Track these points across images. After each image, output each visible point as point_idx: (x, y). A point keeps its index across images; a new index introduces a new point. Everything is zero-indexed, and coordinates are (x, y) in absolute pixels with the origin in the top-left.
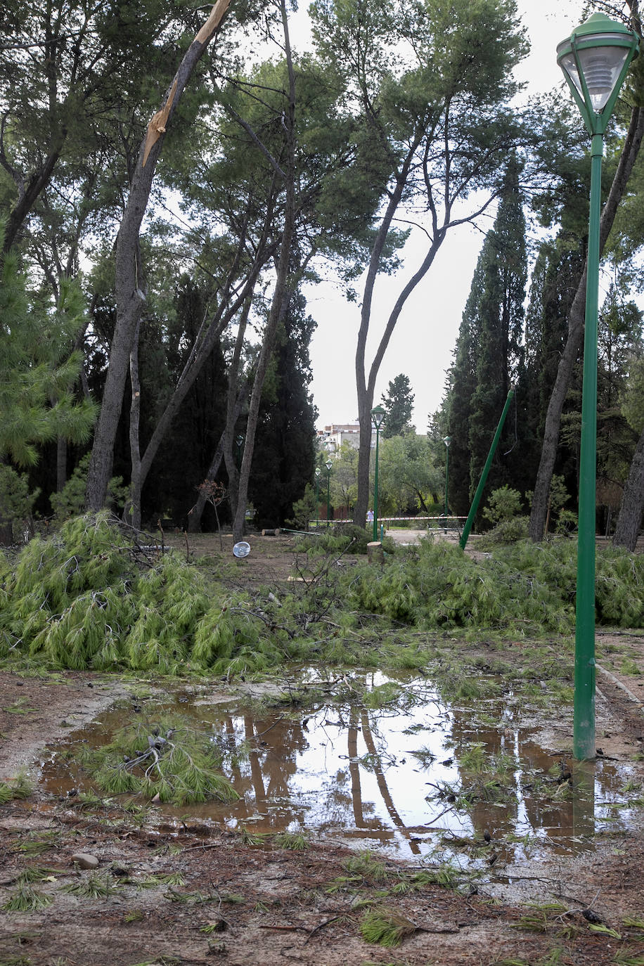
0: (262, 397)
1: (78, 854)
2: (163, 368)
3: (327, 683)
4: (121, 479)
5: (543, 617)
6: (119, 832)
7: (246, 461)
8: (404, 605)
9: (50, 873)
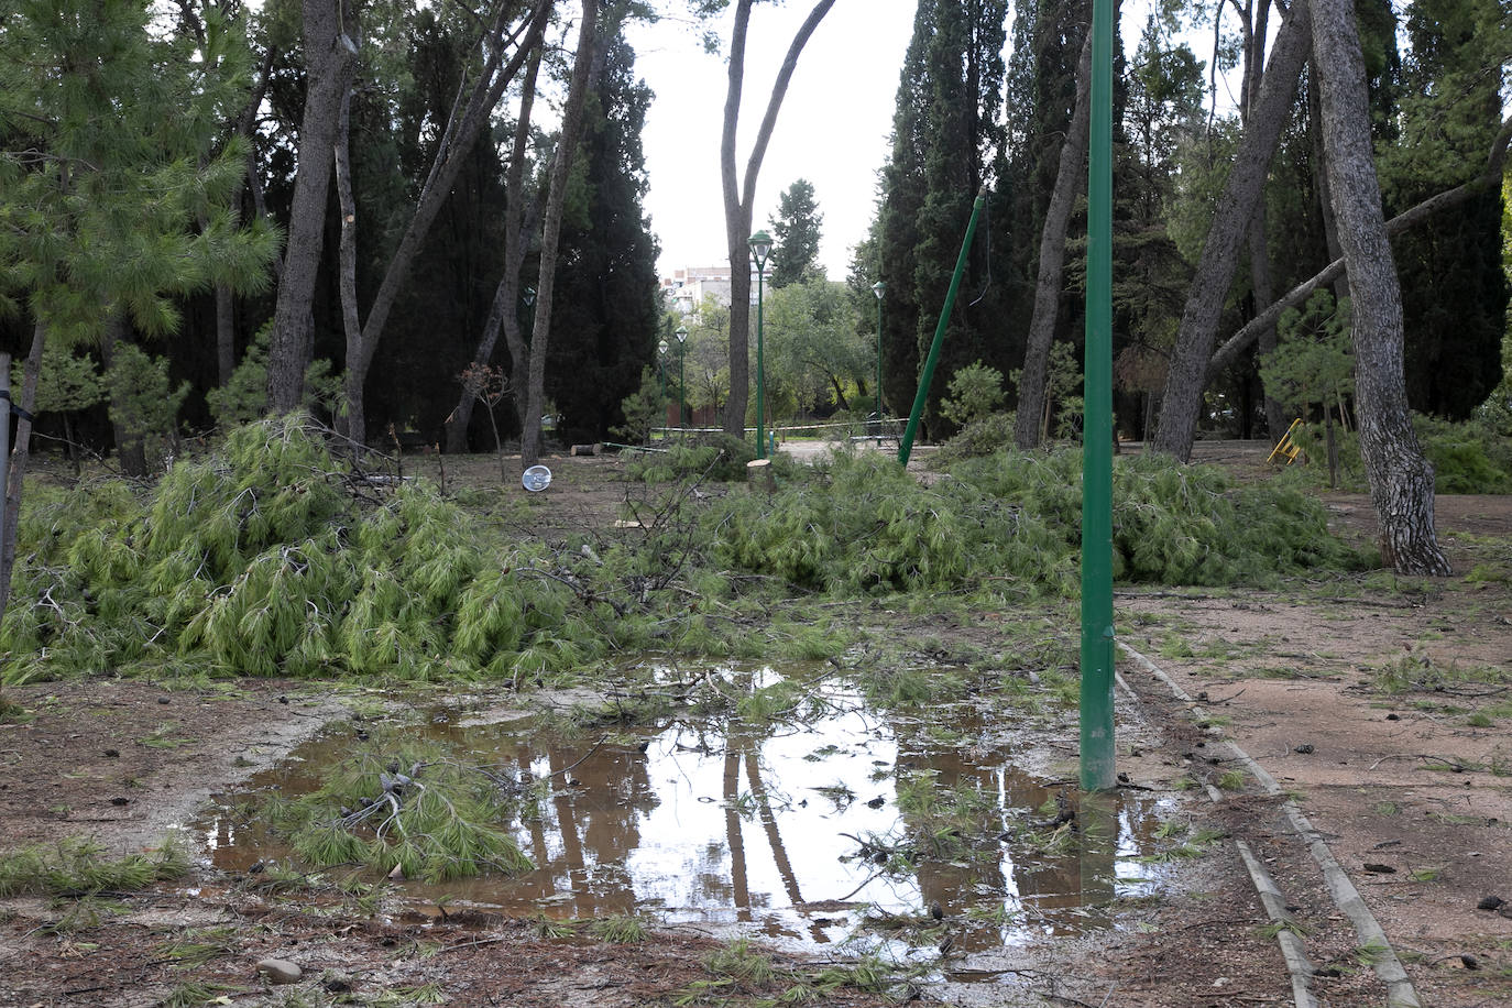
0: (563, 221)
1: (269, 960)
2: (393, 173)
3: (680, 686)
4: (328, 364)
5: (1036, 571)
6: (336, 926)
7: (539, 328)
8: (807, 559)
9: (221, 991)
